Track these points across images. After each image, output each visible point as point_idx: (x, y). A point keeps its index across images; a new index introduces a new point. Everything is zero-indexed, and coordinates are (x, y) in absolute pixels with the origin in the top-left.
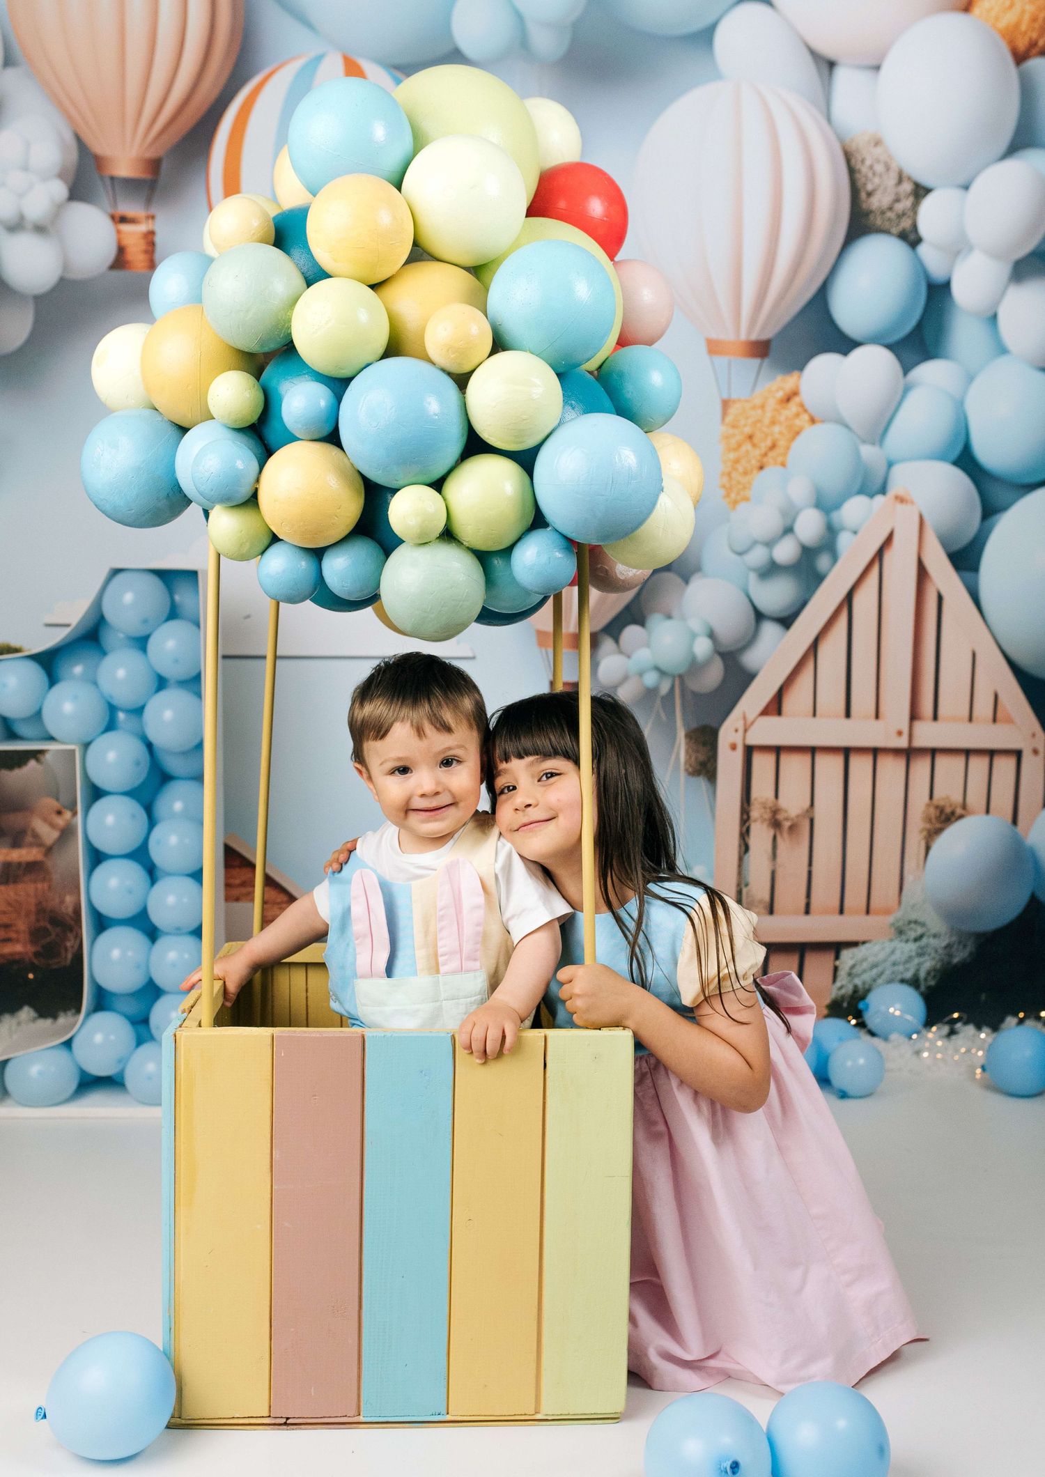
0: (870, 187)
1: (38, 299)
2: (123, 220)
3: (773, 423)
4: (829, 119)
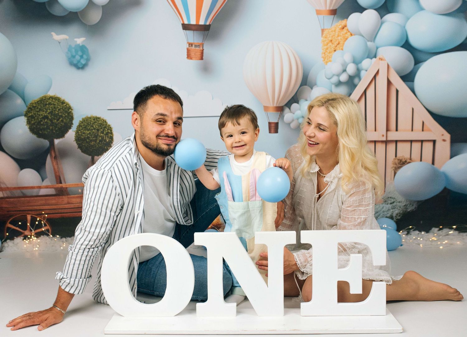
3: (338, 36)
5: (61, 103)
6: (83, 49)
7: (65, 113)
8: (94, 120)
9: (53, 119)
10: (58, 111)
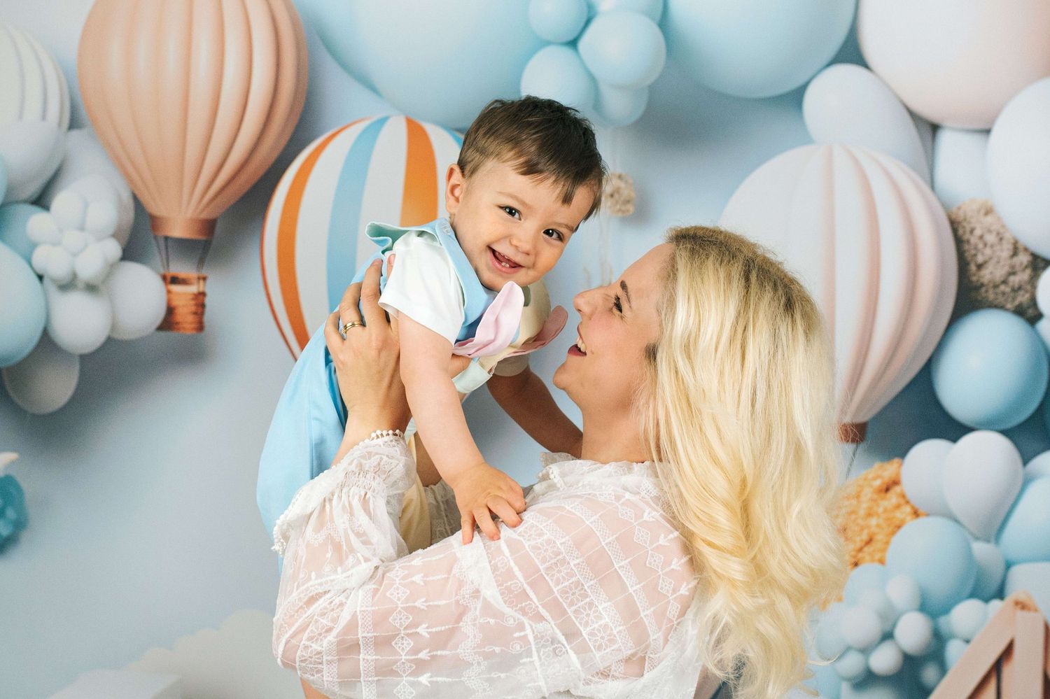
0: (980, 259)
1: (85, 359)
2: (175, 280)
3: (869, 514)
4: (933, 187)
6: (6, 488)
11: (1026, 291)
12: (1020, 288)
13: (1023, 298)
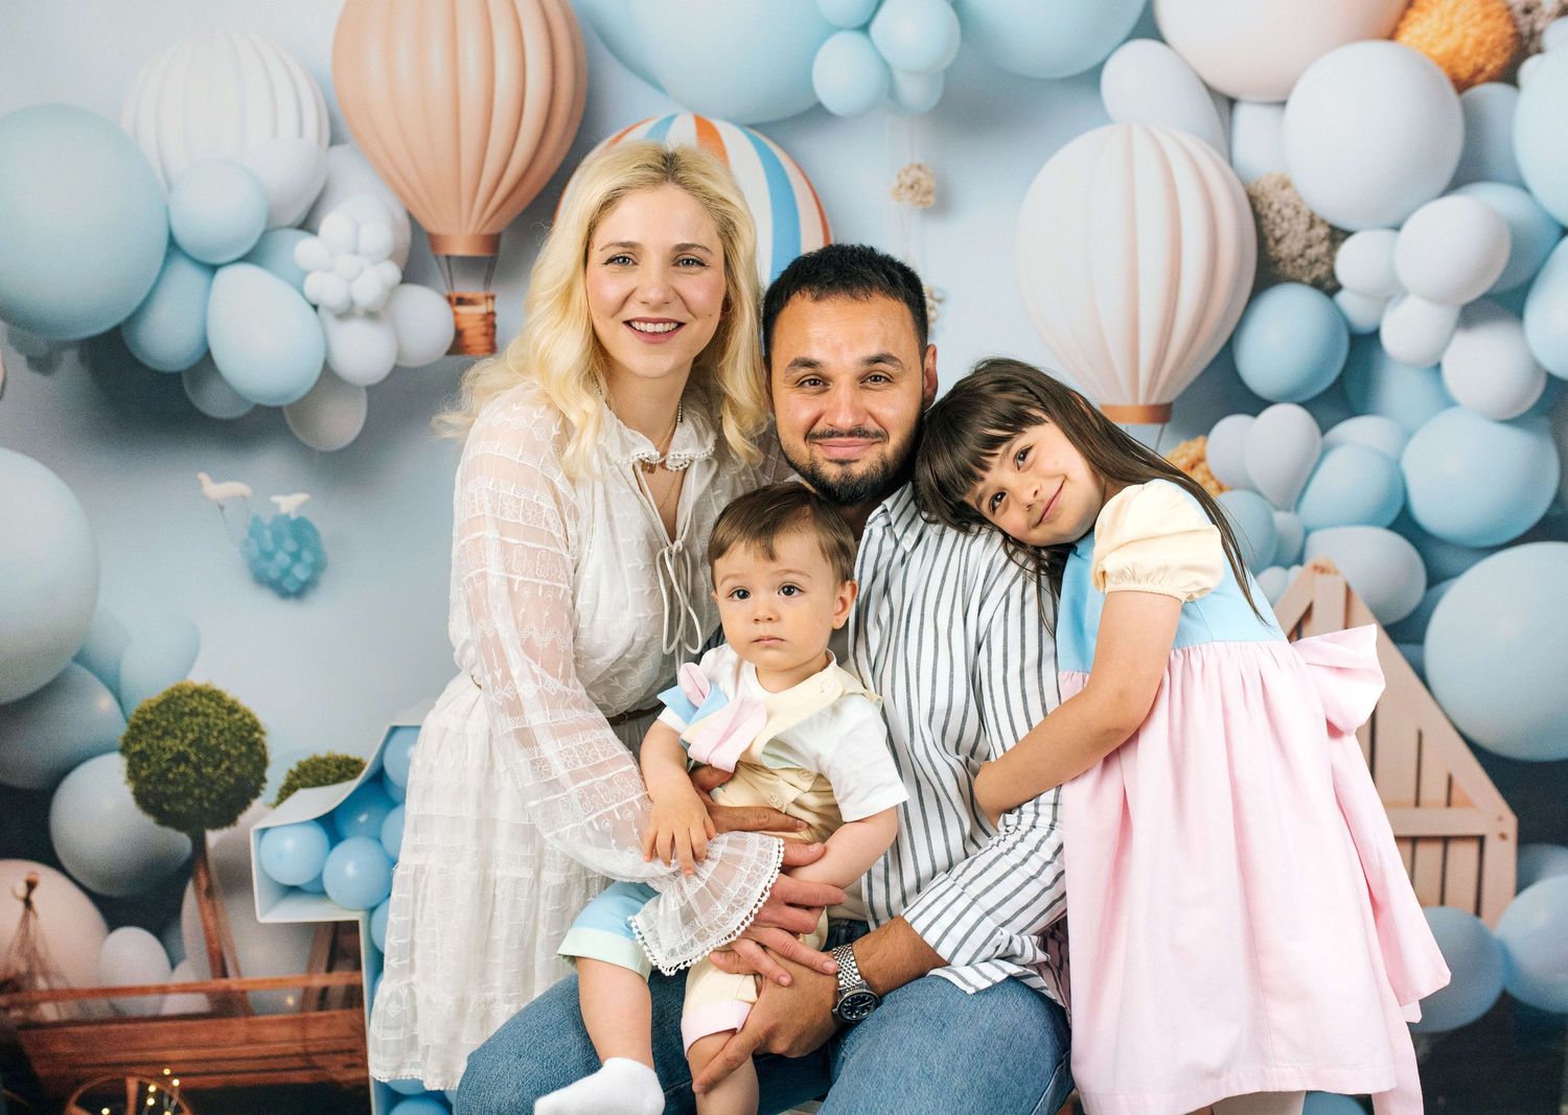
0: (1278, 233)
2: (461, 301)
4: (1231, 162)
5: (225, 711)
6: (300, 531)
7: (238, 744)
8: (339, 767)
9: (203, 765)
10: (217, 738)
11: (1324, 263)
12: (1317, 261)
13: (1320, 271)
